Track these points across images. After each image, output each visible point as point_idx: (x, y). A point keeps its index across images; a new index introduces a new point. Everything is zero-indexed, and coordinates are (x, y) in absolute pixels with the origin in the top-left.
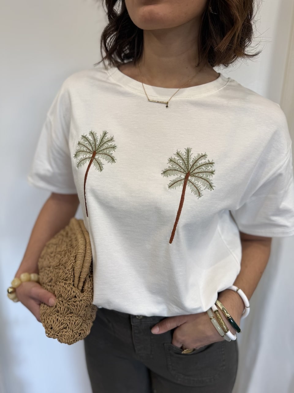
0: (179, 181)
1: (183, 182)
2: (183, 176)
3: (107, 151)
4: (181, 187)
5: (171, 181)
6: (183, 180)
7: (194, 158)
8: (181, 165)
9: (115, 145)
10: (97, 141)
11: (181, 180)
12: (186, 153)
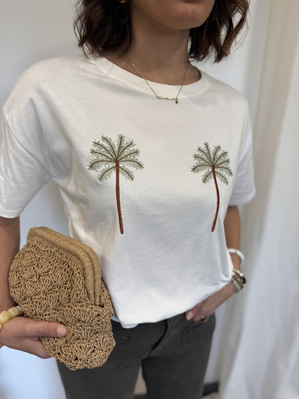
0: (209, 174)
1: (212, 174)
2: (211, 170)
3: (131, 157)
4: (213, 180)
5: (203, 177)
6: (212, 173)
7: (213, 151)
8: (206, 160)
9: (138, 150)
10: (115, 147)
11: (210, 174)
12: (205, 147)
